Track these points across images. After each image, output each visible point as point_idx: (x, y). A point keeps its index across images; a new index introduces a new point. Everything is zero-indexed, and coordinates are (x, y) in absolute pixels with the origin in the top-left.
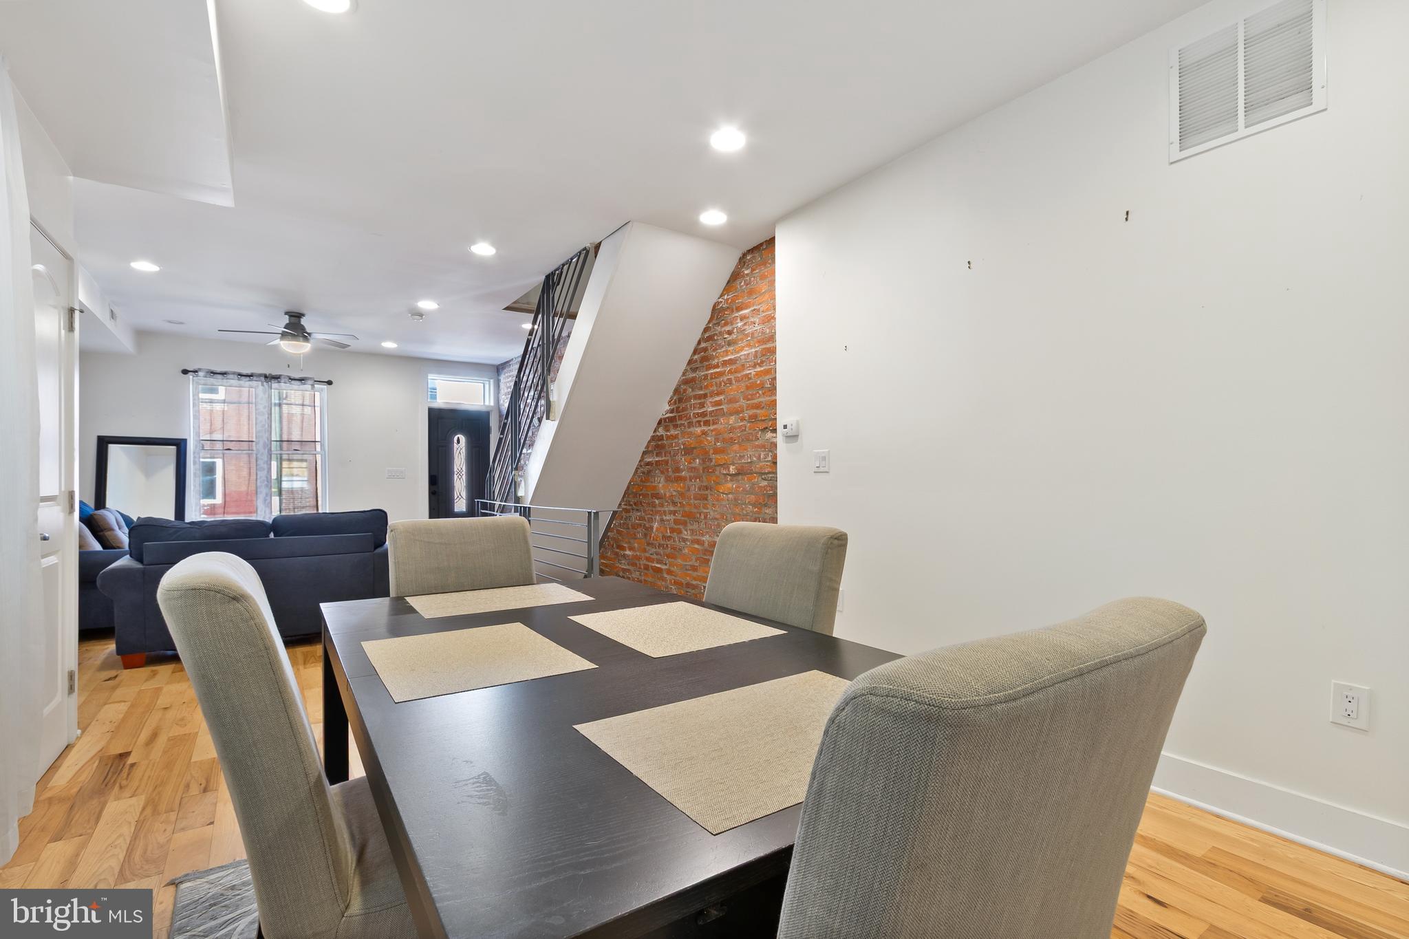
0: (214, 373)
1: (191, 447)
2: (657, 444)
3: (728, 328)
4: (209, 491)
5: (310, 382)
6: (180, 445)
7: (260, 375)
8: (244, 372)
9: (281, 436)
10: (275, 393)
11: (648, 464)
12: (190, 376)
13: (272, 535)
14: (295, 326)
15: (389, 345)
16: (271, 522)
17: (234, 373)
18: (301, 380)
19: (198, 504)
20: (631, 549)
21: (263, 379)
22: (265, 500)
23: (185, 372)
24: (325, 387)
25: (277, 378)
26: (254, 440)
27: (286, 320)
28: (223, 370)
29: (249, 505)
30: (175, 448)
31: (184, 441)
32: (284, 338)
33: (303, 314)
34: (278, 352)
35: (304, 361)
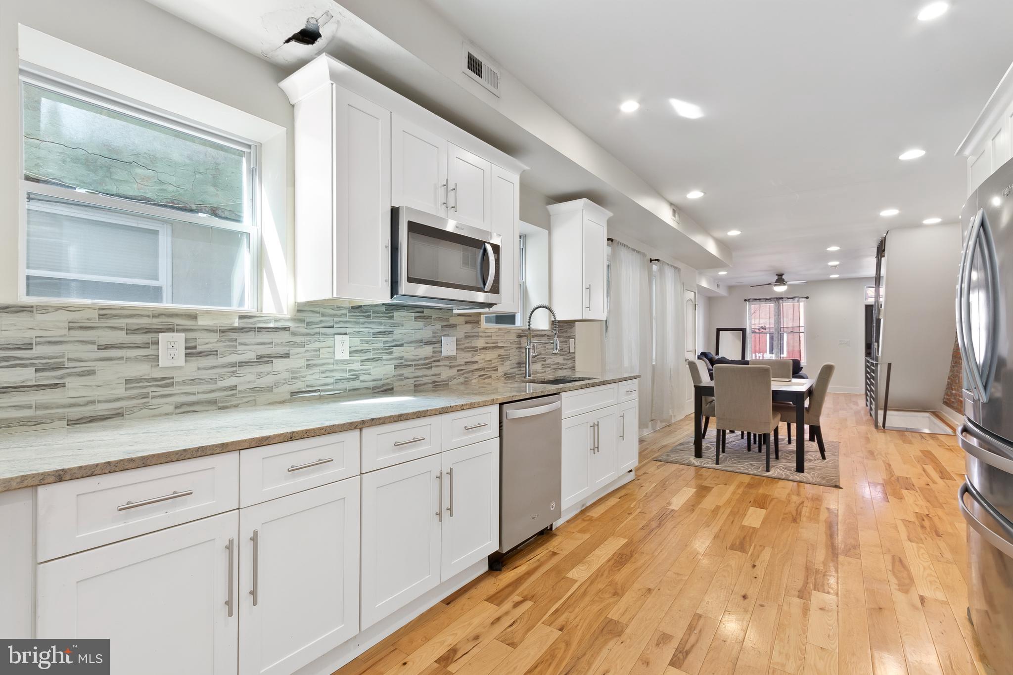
0: (756, 300)
1: (748, 331)
5: (797, 299)
6: (743, 331)
7: (774, 298)
8: (766, 298)
9: (785, 326)
10: (780, 305)
12: (747, 302)
14: (780, 280)
15: (834, 276)
17: (763, 299)
18: (793, 298)
19: (751, 354)
21: (775, 300)
23: (745, 300)
24: (804, 300)
25: (780, 299)
26: (773, 327)
27: (776, 277)
28: (760, 298)
30: (741, 332)
31: (745, 329)
32: (775, 285)
33: (782, 275)
34: (774, 291)
35: (786, 292)
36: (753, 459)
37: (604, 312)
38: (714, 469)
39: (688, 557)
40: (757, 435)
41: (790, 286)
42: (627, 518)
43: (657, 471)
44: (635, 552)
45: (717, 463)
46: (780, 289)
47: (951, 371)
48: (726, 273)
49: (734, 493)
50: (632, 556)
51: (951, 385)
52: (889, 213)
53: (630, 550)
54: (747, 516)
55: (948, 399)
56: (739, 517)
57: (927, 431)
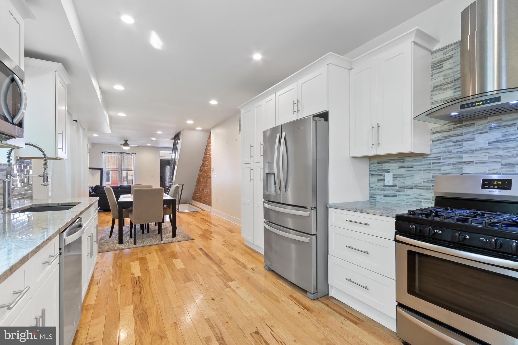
1: (104, 170)
2: (201, 171)
3: (209, 147)
4: (108, 180)
5: (131, 154)
6: (101, 169)
7: (119, 153)
8: (116, 152)
9: (124, 167)
10: (122, 156)
11: (200, 175)
12: (104, 153)
13: (119, 189)
14: (126, 144)
15: (149, 145)
16: (119, 186)
17: (113, 152)
18: (129, 153)
19: (105, 183)
20: (198, 194)
21: (120, 153)
22: (120, 182)
23: (102, 152)
24: (134, 155)
25: (123, 153)
26: (118, 168)
27: (124, 142)
28: (111, 152)
29: (117, 184)
30: (100, 170)
31: (102, 168)
32: (123, 146)
33: (127, 141)
34: (123, 148)
35: (128, 150)
36: (152, 237)
37: (66, 154)
38: (136, 247)
39: (173, 296)
40: (147, 224)
41: (131, 147)
42: (117, 294)
43: (104, 259)
44: (145, 309)
45: (135, 244)
46: (126, 148)
47: (196, 187)
48: (98, 135)
49: (158, 256)
50: (146, 313)
51: (196, 192)
52: (190, 122)
53: (141, 310)
54: (175, 265)
55: (194, 198)
56: (173, 266)
57: (187, 211)
